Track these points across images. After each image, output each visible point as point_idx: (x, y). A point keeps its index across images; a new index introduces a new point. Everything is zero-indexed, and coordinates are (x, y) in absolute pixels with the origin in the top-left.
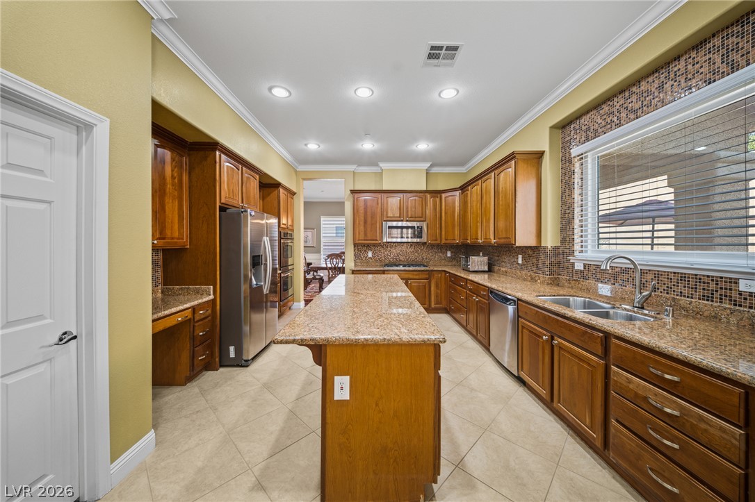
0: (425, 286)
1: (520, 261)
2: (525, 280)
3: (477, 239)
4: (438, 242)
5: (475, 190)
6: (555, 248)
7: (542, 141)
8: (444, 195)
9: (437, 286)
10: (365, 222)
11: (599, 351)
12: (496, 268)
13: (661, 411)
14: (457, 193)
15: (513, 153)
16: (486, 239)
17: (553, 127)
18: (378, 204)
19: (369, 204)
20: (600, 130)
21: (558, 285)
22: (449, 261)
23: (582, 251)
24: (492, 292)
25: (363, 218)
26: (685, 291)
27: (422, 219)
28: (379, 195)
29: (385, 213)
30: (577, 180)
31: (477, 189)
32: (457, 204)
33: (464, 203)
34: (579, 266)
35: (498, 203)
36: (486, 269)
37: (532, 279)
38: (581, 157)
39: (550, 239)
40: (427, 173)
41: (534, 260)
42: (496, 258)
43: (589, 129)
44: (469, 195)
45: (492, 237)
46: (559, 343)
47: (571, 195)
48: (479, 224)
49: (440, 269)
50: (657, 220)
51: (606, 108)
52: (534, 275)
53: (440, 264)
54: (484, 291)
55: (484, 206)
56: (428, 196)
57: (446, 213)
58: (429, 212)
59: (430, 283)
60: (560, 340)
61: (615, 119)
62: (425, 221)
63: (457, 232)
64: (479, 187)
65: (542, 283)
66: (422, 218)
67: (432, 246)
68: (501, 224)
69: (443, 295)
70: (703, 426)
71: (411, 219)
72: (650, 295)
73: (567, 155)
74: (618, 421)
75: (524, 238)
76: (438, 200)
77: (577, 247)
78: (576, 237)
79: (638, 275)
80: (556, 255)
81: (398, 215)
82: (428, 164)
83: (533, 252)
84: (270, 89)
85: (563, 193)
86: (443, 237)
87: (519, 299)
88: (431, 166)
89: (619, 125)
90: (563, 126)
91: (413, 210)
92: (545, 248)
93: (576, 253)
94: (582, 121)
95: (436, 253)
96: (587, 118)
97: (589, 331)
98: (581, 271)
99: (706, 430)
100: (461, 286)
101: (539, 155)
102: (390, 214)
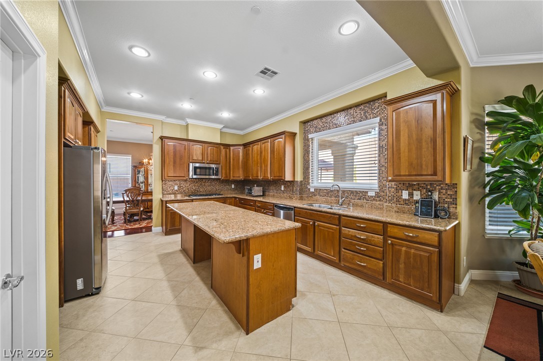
1: (283, 189)
2: (286, 198)
3: (258, 177)
4: (228, 178)
5: (256, 147)
6: (301, 182)
7: (295, 128)
8: (232, 148)
10: (175, 162)
11: (337, 222)
12: (267, 193)
13: (360, 238)
14: (241, 147)
15: (284, 132)
16: (265, 177)
17: (301, 122)
18: (185, 149)
19: (177, 149)
20: (321, 129)
21: (302, 200)
22: (233, 191)
23: (312, 183)
24: (276, 206)
25: (172, 160)
26: (353, 197)
27: (218, 163)
28: (186, 143)
29: (191, 157)
30: (311, 150)
31: (257, 148)
32: (241, 154)
33: (246, 155)
34: (312, 190)
35: (274, 157)
36: (262, 194)
37: (290, 197)
38: (312, 139)
39: (299, 178)
40: (221, 132)
41: (291, 188)
42: (267, 188)
43: (316, 127)
44: (251, 150)
45: (269, 176)
46: (318, 224)
47: (308, 156)
48: (259, 168)
49: (231, 196)
50: (322, 169)
51: (324, 120)
52: (291, 196)
53: (230, 193)
54: (270, 206)
55: (263, 157)
56: (222, 147)
57: (233, 160)
58: (222, 158)
60: (318, 222)
61: (328, 125)
62: (219, 164)
63: (241, 172)
64: (259, 146)
65: (296, 199)
67: (224, 181)
70: (373, 239)
71: (211, 162)
72: (344, 200)
73: (307, 137)
74: (344, 249)
75: (288, 177)
76: (228, 150)
77: (310, 181)
78: (310, 176)
79: (340, 192)
80: (301, 185)
81: (201, 159)
82: (221, 126)
83: (292, 182)
84: (130, 48)
85: (305, 155)
86: (232, 175)
87: (295, 207)
88: (224, 127)
89: (329, 129)
90: (305, 123)
91: (212, 156)
92: (297, 182)
93: (310, 184)
94: (314, 122)
95: (225, 185)
96: (316, 121)
97: (333, 215)
98: (313, 192)
99: (374, 240)
100: (250, 205)
101: (294, 135)
102: (195, 158)
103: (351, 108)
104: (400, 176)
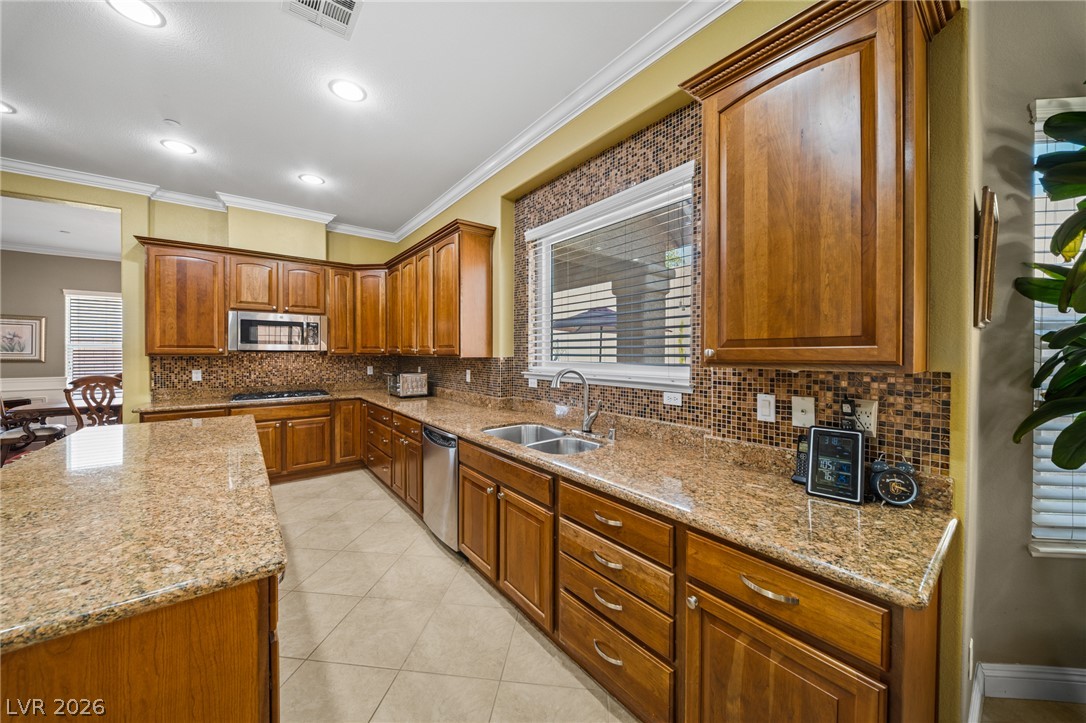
0: (322, 429)
1: (468, 380)
2: (474, 405)
3: (411, 347)
4: (350, 351)
5: (407, 270)
6: (508, 360)
7: (492, 215)
8: (359, 274)
9: (346, 425)
10: (181, 308)
11: (546, 498)
12: (439, 389)
13: (606, 567)
14: (382, 273)
15: (456, 222)
16: (423, 346)
17: (506, 198)
18: (215, 273)
19: (191, 272)
20: (553, 213)
21: (511, 409)
22: (371, 382)
23: (535, 364)
24: (426, 429)
25: (173, 301)
26: (626, 408)
27: (318, 311)
28: (219, 258)
29: (233, 294)
30: (531, 273)
31: (410, 270)
32: (382, 290)
33: (392, 290)
34: (533, 384)
35: (439, 294)
36: (425, 391)
37: (482, 403)
38: (536, 245)
39: (502, 350)
40: (328, 233)
41: (485, 377)
42: (439, 375)
43: (542, 209)
44: (399, 278)
45: (431, 344)
46: (506, 495)
47: (524, 291)
48: (414, 324)
49: (352, 396)
50: (604, 328)
51: (559, 186)
52: (484, 398)
53: (352, 387)
54: (416, 427)
55: (420, 296)
56: (331, 272)
57: (363, 304)
58: (331, 299)
59: (332, 423)
60: (506, 491)
61: (567, 202)
62: (324, 314)
63: (381, 335)
64: (413, 267)
65: (493, 408)
66: (318, 309)
67: (338, 359)
68: (442, 325)
69: (358, 438)
70: (642, 576)
71: (295, 309)
72: (596, 416)
73: (521, 238)
74: (566, 589)
75: (471, 345)
76: (348, 280)
77: (531, 359)
78: (530, 345)
79: (586, 393)
80: (509, 370)
81: (266, 300)
82: (329, 218)
83: (483, 365)
85: (517, 288)
86: (359, 342)
87: (459, 438)
88: (335, 220)
89: (571, 210)
90: (517, 198)
91: (300, 293)
92: (497, 360)
93: (530, 367)
94: (536, 197)
95: (346, 369)
96: (540, 194)
97: (537, 473)
98: (535, 390)
99: (644, 581)
100: (384, 422)
101: (490, 232)
102: (246, 296)
103: (620, 144)
104: (741, 342)
